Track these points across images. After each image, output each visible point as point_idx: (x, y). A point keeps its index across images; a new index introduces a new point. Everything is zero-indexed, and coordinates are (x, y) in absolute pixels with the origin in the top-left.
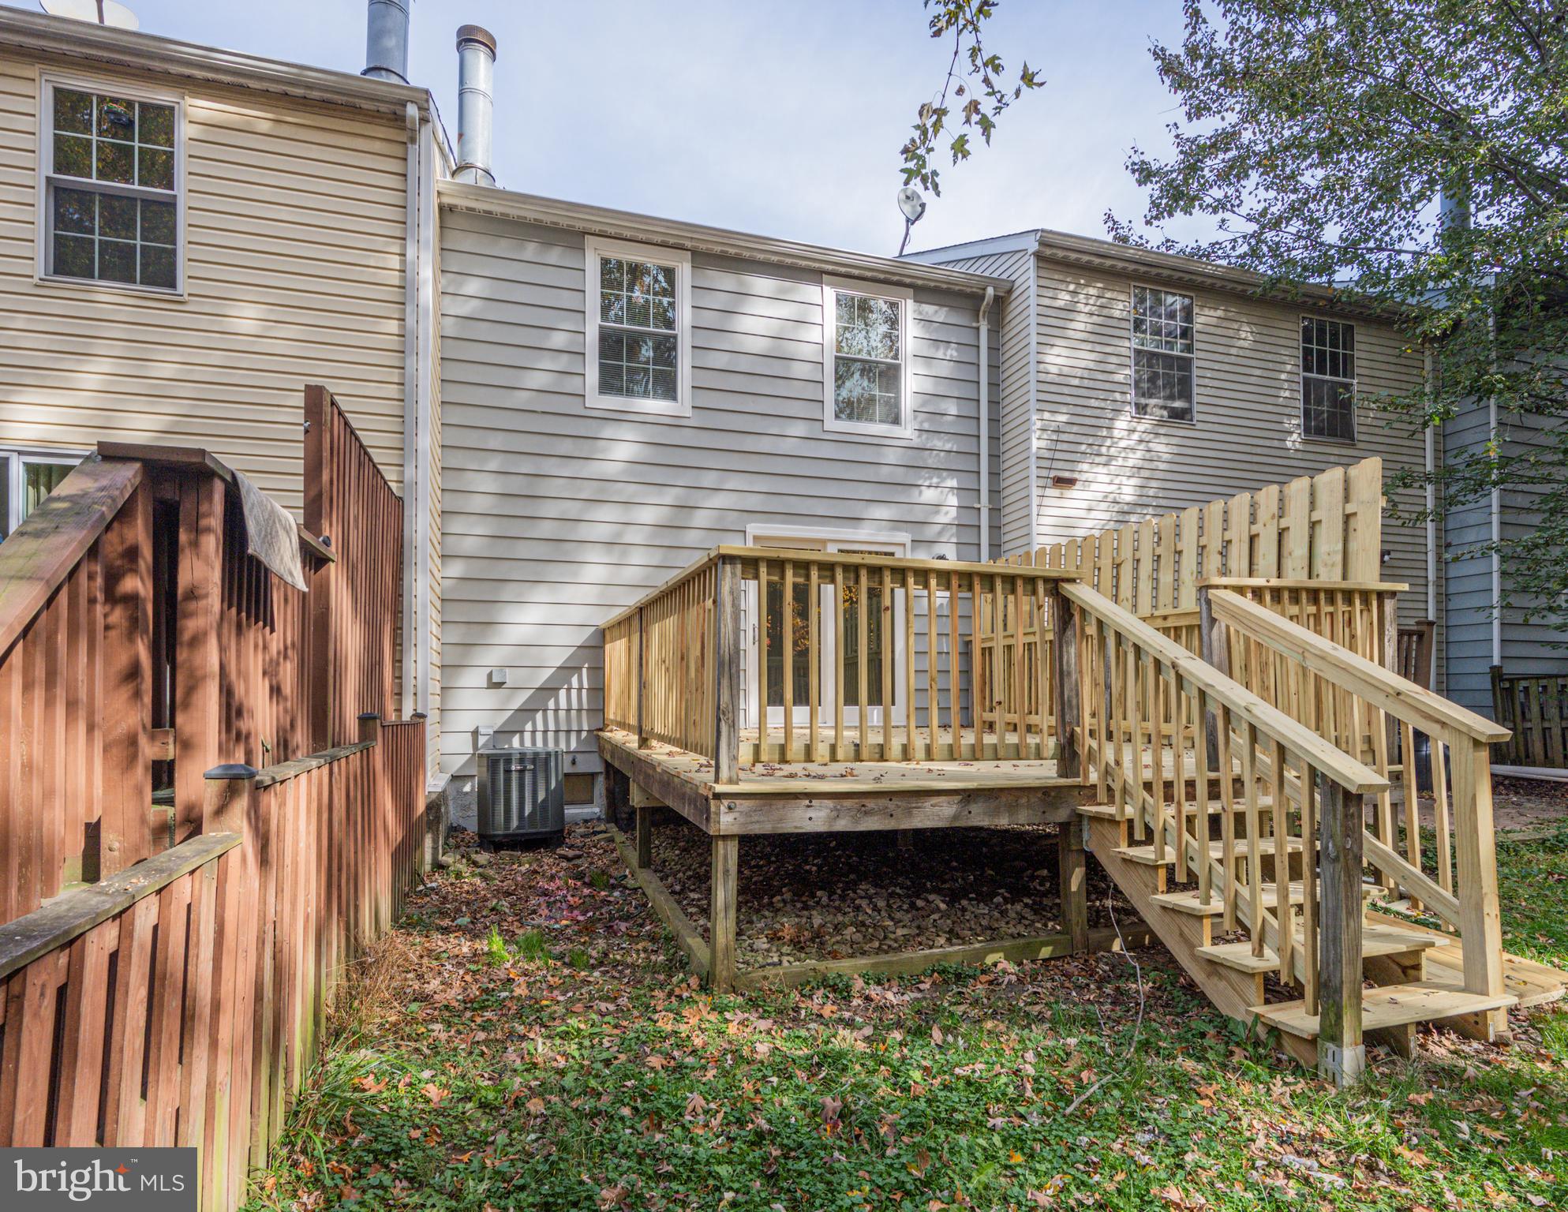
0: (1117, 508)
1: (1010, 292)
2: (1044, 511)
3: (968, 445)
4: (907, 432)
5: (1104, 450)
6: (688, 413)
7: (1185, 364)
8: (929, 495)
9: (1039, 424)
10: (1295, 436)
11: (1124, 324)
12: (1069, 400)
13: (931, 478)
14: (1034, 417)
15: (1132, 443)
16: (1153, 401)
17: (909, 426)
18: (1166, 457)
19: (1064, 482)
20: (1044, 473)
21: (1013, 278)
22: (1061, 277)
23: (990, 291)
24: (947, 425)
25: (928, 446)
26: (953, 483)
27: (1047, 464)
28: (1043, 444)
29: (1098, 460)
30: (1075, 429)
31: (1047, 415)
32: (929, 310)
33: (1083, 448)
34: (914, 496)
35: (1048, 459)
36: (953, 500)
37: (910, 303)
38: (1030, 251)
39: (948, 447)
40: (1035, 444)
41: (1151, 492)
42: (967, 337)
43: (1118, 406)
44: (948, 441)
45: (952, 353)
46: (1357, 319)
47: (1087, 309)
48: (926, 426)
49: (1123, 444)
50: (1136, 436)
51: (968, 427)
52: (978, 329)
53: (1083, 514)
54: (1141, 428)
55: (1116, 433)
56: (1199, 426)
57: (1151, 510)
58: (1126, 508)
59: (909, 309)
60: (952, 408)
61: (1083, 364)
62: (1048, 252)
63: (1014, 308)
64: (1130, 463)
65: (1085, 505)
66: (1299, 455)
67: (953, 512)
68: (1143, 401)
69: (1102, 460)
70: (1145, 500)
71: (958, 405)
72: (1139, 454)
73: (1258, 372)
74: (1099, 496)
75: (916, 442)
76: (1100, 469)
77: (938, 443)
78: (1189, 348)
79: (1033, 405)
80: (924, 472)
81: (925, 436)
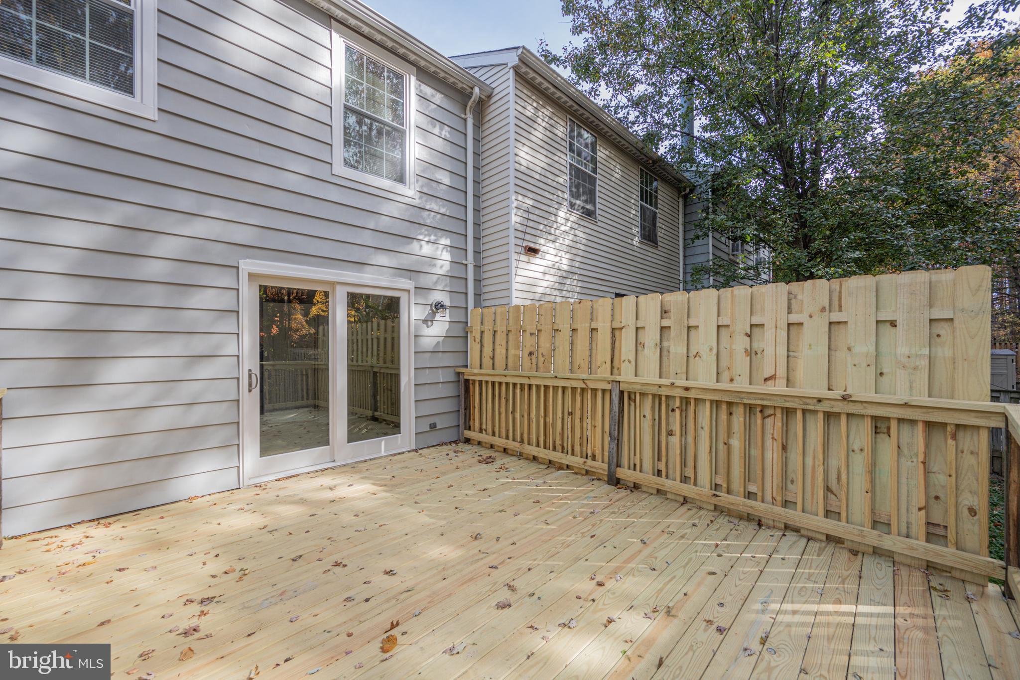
0: (560, 273)
1: (490, 97)
2: (520, 272)
3: (458, 212)
4: (410, 192)
5: (552, 231)
6: (153, 115)
7: (592, 181)
8: (427, 250)
9: (515, 204)
10: (636, 239)
11: (564, 143)
12: (534, 189)
13: (430, 235)
14: (514, 198)
15: (567, 228)
16: (578, 202)
17: (412, 187)
18: (584, 241)
19: (533, 251)
20: (520, 242)
21: (493, 86)
22: (529, 94)
23: (477, 90)
24: (441, 191)
25: (428, 207)
26: (446, 241)
27: (521, 235)
28: (518, 219)
29: (550, 237)
30: (537, 212)
31: (520, 198)
32: (428, 91)
33: (541, 227)
34: (414, 247)
35: (523, 231)
36: (447, 256)
37: (413, 78)
38: (510, 65)
39: (442, 211)
40: (514, 219)
41: (577, 265)
42: (457, 124)
43: (560, 200)
44: (444, 206)
45: (446, 132)
46: (659, 177)
47: (544, 124)
48: (425, 190)
49: (563, 228)
50: (569, 224)
51: (458, 198)
52: (465, 120)
53: (539, 276)
54: (572, 218)
55: (559, 219)
56: (599, 224)
57: (576, 277)
58: (564, 274)
59: (412, 84)
60: (445, 178)
61: (542, 165)
62: (524, 69)
63: (493, 111)
64: (567, 242)
65: (542, 269)
66: (638, 250)
67: (447, 267)
68: (574, 201)
69: (551, 237)
70: (574, 270)
71: (451, 178)
72: (571, 237)
73: (623, 196)
74: (550, 264)
75: (417, 202)
76: (550, 244)
77: (433, 205)
78: (594, 170)
79: (512, 188)
80: (424, 229)
81: (425, 197)
